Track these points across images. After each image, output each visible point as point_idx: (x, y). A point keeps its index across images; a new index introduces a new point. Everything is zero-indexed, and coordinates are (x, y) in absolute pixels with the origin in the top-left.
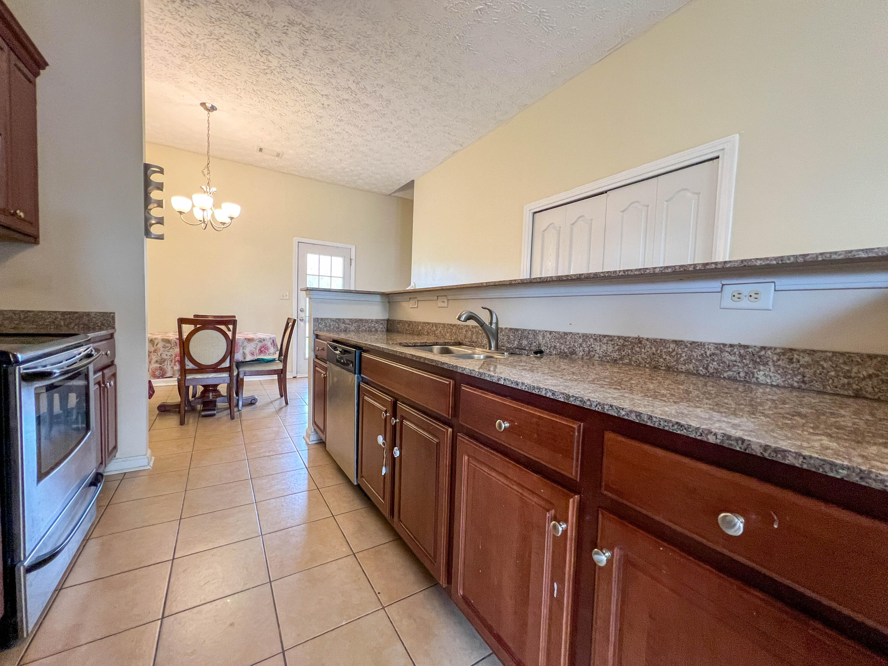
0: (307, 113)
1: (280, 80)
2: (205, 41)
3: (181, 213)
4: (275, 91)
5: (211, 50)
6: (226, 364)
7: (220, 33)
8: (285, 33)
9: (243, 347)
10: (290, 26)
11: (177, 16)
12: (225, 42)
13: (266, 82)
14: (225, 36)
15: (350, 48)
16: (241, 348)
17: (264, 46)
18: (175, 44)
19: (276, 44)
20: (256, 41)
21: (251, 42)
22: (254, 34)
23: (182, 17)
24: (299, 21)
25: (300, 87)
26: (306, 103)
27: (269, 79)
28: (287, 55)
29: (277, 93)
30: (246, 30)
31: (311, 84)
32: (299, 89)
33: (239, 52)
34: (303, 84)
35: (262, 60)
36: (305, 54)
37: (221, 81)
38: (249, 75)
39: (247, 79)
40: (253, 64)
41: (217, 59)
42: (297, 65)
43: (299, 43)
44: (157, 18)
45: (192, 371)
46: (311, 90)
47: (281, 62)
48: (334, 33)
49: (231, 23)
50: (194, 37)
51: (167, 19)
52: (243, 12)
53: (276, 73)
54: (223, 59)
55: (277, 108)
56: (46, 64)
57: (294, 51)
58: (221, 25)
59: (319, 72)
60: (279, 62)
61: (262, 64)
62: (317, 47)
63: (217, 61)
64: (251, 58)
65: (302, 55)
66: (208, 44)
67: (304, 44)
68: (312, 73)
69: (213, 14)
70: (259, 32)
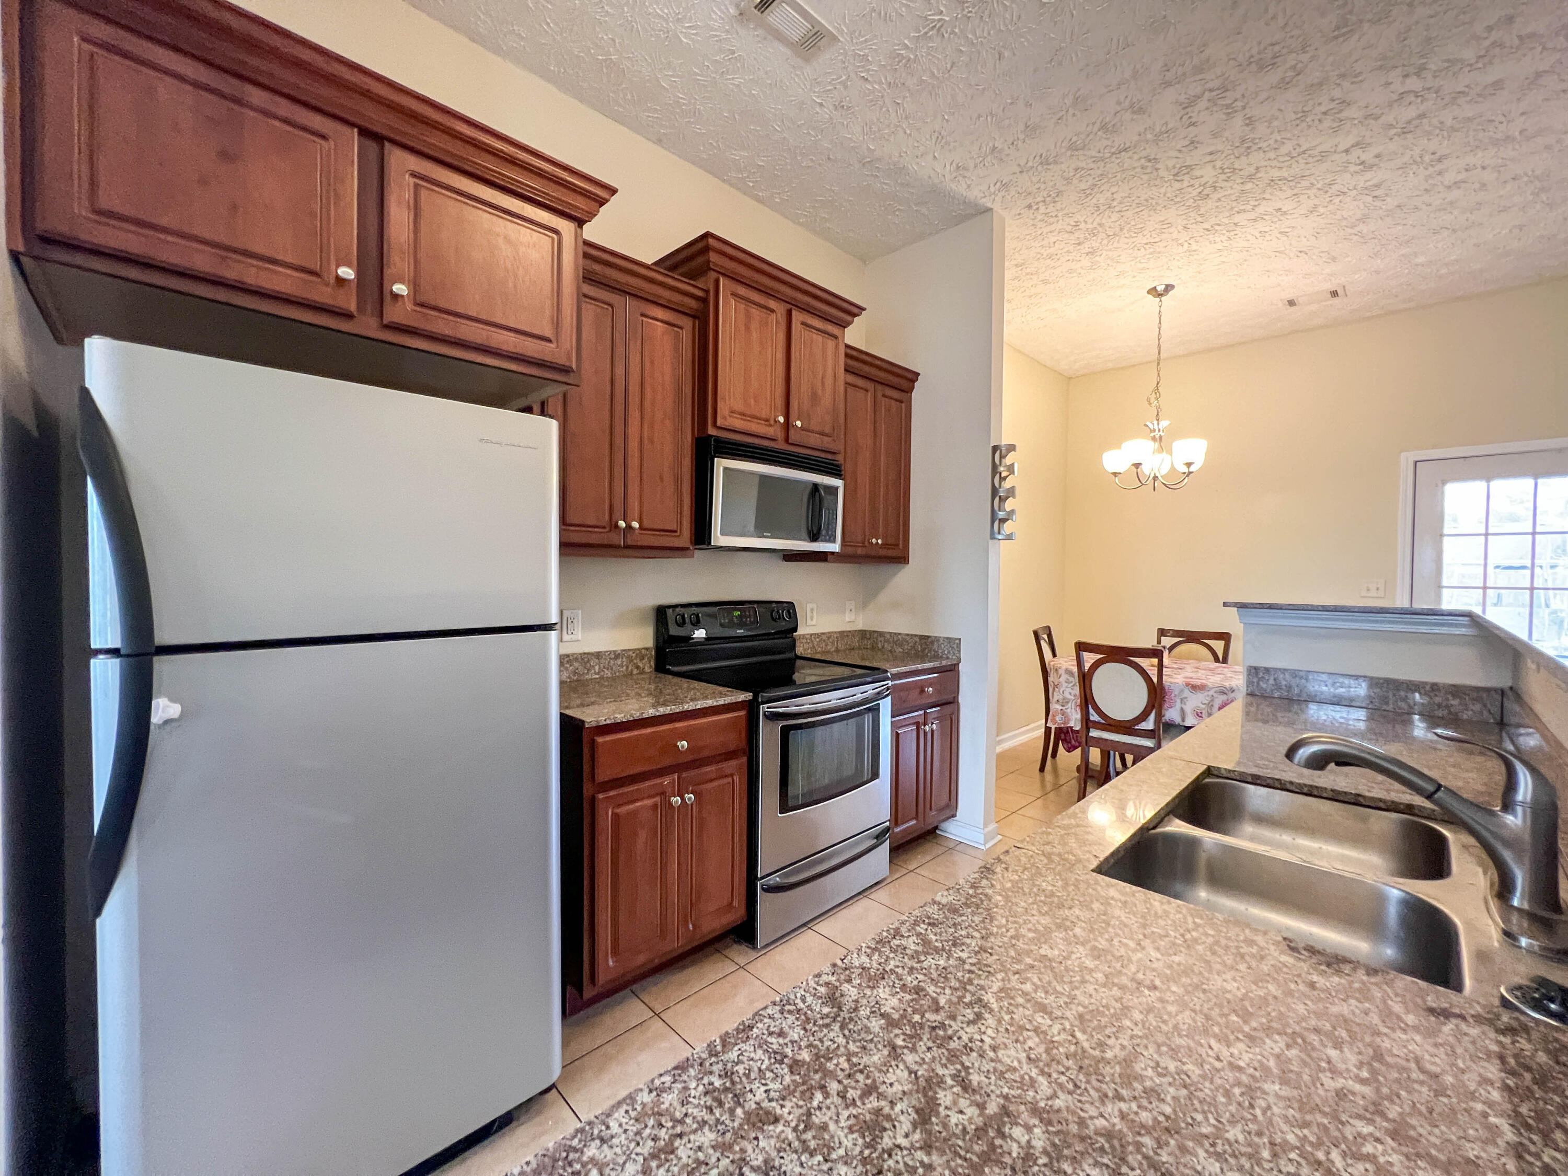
0: (1337, 200)
1: (1239, 187)
2: (1098, 220)
3: (1115, 474)
4: (1242, 208)
5: (1112, 225)
6: (1149, 724)
7: (1107, 199)
8: (1194, 124)
9: (1182, 700)
10: (1189, 110)
11: (1052, 220)
12: (1121, 203)
13: (1217, 207)
14: (1115, 196)
15: (1336, 38)
16: (1178, 701)
17: (1174, 167)
18: (1071, 248)
19: (1191, 148)
20: (1157, 169)
21: (1152, 176)
22: (1150, 164)
23: (1056, 216)
24: (1199, 90)
25: (1285, 173)
26: (1319, 186)
27: (1219, 199)
28: (1220, 147)
29: (1249, 207)
30: (1135, 168)
31: (1304, 152)
32: (1286, 175)
33: (1147, 200)
34: (1287, 164)
35: (1186, 184)
36: (1250, 122)
37: (1151, 250)
38: (1184, 217)
39: (1185, 222)
40: (1178, 199)
41: (1126, 228)
42: (1249, 148)
43: (1224, 117)
44: (1036, 237)
45: (1097, 726)
46: (1310, 160)
47: (1219, 164)
48: (1277, 48)
49: (1110, 176)
50: (1083, 226)
51: (1045, 230)
52: (1113, 153)
53: (1224, 184)
54: (1133, 223)
55: (1267, 229)
56: (918, 374)
57: (1227, 134)
58: (1102, 188)
59: (1304, 124)
60: (1214, 167)
61: (1190, 189)
62: (1264, 95)
63: (1129, 230)
64: (1168, 195)
65: (1246, 128)
66: (1104, 221)
67: (1236, 111)
68: (1289, 135)
69: (1083, 186)
70: (1152, 157)
